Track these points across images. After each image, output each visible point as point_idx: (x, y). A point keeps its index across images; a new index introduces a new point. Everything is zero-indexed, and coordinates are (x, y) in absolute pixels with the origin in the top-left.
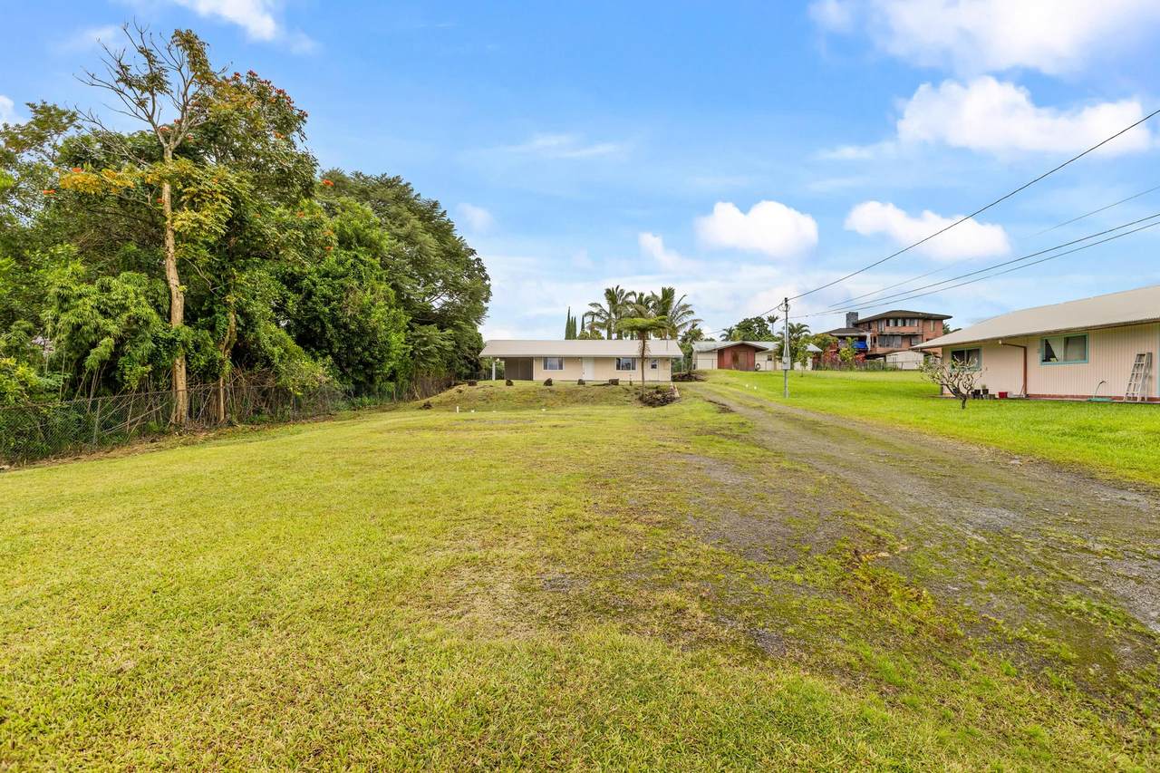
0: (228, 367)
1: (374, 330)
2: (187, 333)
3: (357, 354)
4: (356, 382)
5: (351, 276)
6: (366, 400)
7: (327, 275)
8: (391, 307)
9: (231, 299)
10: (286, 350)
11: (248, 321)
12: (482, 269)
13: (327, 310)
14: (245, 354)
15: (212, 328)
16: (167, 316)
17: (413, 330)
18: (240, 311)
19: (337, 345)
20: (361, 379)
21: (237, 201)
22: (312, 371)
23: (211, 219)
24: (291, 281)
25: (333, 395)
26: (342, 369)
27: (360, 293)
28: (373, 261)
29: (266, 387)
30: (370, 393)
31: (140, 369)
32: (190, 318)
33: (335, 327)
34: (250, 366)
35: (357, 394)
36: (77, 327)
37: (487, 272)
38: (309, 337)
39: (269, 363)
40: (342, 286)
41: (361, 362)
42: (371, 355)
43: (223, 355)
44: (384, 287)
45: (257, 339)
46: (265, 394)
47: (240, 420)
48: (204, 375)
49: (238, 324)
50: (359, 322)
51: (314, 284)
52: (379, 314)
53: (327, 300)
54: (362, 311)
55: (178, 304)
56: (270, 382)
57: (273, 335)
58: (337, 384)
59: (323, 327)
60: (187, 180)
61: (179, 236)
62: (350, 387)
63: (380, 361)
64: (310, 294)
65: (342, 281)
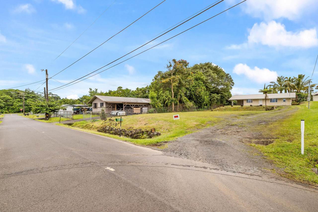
0: (179, 103)
1: (202, 96)
2: (174, 99)
3: (199, 101)
4: (198, 106)
5: (197, 86)
6: (200, 109)
7: (193, 87)
8: (205, 91)
9: (179, 94)
10: (186, 100)
11: (181, 96)
12: (231, 78)
13: (193, 93)
14: (181, 101)
15: (177, 98)
16: (172, 97)
17: (211, 95)
18: (180, 95)
19: (195, 99)
20: (199, 105)
21: (180, 80)
22: (190, 104)
23: (176, 84)
24: (187, 89)
25: (194, 108)
26: (196, 103)
27: (199, 89)
28: (202, 83)
29: (183, 106)
30: (201, 108)
31: (169, 104)
32: (174, 97)
33: (195, 96)
34: (181, 103)
35: (199, 108)
36: (163, 99)
37: (232, 79)
38: (190, 98)
39: (184, 103)
40: (196, 88)
41: (199, 102)
42: (201, 101)
43: (178, 102)
44: (204, 87)
45: (182, 99)
46: (183, 107)
47: (180, 111)
48: (176, 104)
49: (180, 97)
50: (199, 95)
51: (191, 88)
52: (203, 93)
53: (193, 91)
54: (199, 93)
55: (173, 95)
56: (184, 106)
57: (184, 99)
58: (195, 106)
59: (193, 96)
60: (174, 79)
61: (173, 86)
62: (197, 107)
63: (203, 102)
64: (190, 90)
65: (196, 87)
